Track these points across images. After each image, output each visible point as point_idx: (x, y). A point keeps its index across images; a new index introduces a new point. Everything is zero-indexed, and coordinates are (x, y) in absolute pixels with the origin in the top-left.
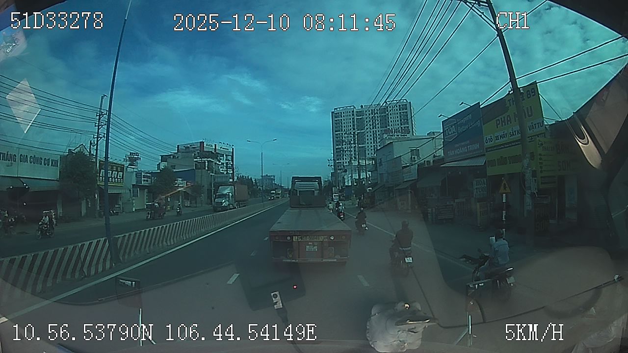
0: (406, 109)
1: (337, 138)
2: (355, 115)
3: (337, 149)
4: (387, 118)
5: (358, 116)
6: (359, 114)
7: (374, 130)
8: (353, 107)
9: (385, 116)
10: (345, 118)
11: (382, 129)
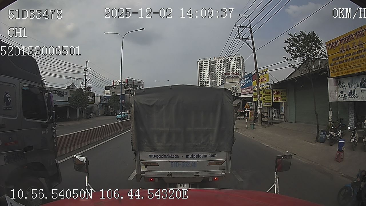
0: (239, 60)
1: (200, 76)
2: (210, 63)
3: (200, 82)
4: (229, 65)
6: (213, 62)
7: (222, 71)
8: (209, 58)
10: (205, 65)
11: (226, 71)
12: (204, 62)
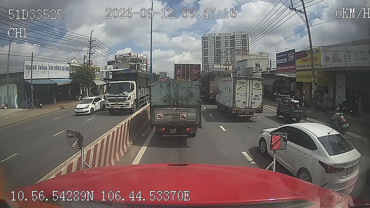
0: (246, 37)
1: (205, 51)
2: (215, 39)
3: (204, 57)
4: (234, 42)
5: (217, 39)
6: (218, 38)
7: (227, 48)
8: (214, 34)
9: (233, 40)
10: (209, 40)
11: (231, 48)
12: (209, 37)
